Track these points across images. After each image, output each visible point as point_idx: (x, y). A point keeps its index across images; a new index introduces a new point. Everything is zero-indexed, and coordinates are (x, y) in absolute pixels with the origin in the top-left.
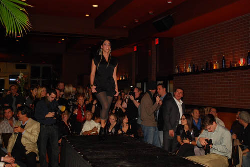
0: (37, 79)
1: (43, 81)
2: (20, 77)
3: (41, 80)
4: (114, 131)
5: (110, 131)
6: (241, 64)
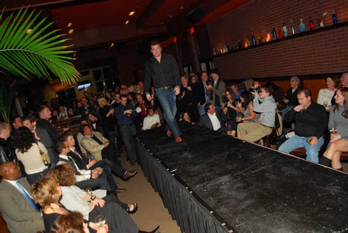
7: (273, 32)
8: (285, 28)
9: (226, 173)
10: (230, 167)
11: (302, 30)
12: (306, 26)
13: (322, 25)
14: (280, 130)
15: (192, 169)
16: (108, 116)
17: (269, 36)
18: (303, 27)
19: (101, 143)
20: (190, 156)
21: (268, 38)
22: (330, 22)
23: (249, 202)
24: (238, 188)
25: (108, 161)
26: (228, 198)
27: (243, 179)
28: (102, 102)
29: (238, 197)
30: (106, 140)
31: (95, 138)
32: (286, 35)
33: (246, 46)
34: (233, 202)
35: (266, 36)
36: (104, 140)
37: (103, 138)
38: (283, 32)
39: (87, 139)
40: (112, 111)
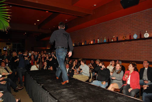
0: (15, 49)
1: (17, 50)
2: (7, 48)
3: (17, 49)
4: (46, 68)
5: (44, 69)
6: (92, 43)
7: (94, 41)
8: (98, 40)
9: (66, 88)
10: (68, 86)
11: (105, 42)
12: (107, 40)
13: (112, 40)
14: (91, 79)
15: (51, 85)
16: (15, 61)
18: (105, 40)
19: (8, 72)
20: (51, 81)
22: (116, 40)
23: (75, 98)
24: (70, 93)
25: (10, 79)
26: (65, 96)
27: (73, 91)
28: (14, 54)
29: (70, 96)
30: (11, 71)
31: (6, 69)
32: (98, 42)
33: (83, 44)
34: (67, 98)
36: (10, 71)
37: (10, 70)
39: (2, 68)
40: (18, 60)
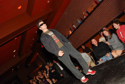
7: (71, 30)
8: (74, 26)
11: (80, 23)
12: (80, 21)
13: (85, 17)
17: (70, 32)
21: (71, 32)
22: (87, 15)
32: (76, 28)
35: (69, 32)
38: (74, 27)
